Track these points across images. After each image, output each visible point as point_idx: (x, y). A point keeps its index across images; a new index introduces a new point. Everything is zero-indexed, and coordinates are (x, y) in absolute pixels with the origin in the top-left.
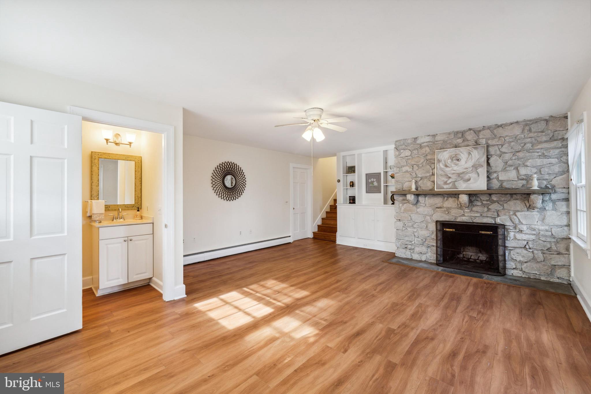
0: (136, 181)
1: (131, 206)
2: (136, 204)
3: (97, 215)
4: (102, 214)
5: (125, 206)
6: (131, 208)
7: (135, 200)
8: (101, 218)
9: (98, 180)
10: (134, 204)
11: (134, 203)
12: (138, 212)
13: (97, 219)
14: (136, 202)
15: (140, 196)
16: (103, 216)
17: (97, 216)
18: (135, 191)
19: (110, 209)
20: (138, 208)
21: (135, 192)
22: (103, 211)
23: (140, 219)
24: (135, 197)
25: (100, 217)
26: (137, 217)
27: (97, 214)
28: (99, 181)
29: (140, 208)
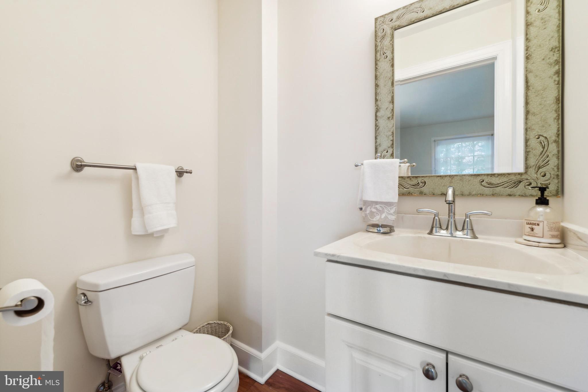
0: (529, 66)
1: (505, 179)
2: (532, 171)
3: (376, 208)
4: (389, 204)
5: (479, 178)
6: (508, 191)
7: (527, 153)
8: (386, 217)
9: (393, 97)
10: (520, 174)
11: (520, 168)
12: (540, 209)
13: (374, 219)
14: (532, 161)
15: (551, 133)
16: (392, 211)
17: (374, 210)
18: (527, 113)
19: (425, 189)
20: (543, 190)
21: (526, 119)
22: (393, 196)
23: (551, 246)
24: (527, 141)
25: (383, 216)
26: (532, 229)
27: (377, 203)
28: (393, 102)
29: (552, 188)
